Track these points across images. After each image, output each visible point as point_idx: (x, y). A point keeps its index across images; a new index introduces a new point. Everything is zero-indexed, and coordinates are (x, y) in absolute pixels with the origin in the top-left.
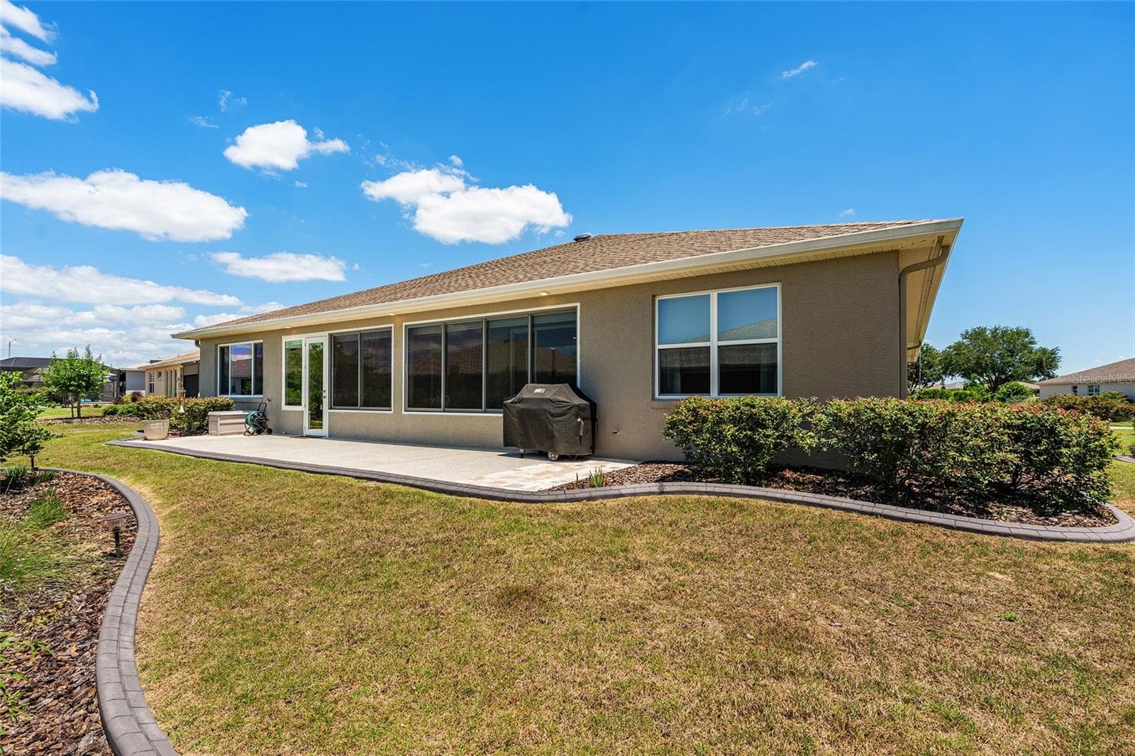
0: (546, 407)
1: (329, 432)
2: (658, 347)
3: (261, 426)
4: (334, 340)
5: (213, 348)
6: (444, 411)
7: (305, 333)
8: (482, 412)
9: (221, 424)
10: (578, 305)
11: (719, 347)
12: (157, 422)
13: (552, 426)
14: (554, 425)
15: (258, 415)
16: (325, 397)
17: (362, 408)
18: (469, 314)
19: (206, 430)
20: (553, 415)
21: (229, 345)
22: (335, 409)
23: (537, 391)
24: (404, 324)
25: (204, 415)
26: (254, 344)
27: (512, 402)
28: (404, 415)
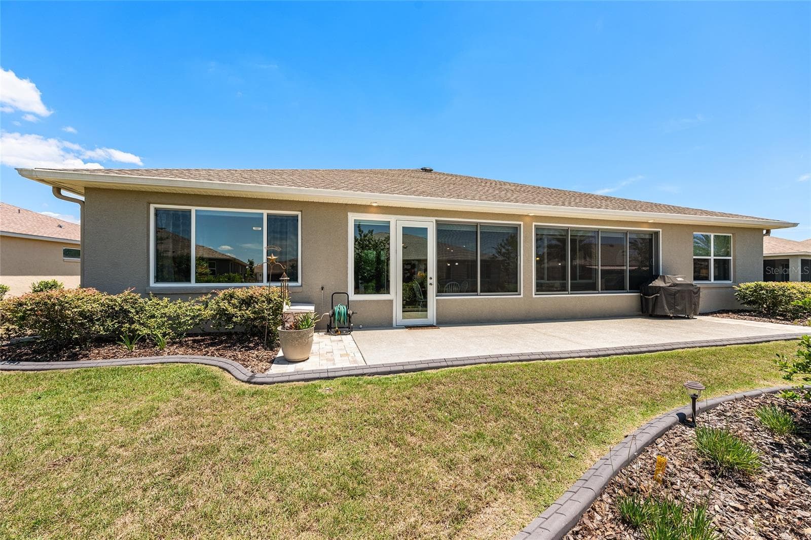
1: (437, 319)
6: (571, 294)
7: (397, 214)
8: (599, 293)
10: (661, 230)
11: (714, 259)
16: (429, 284)
17: (482, 294)
20: (694, 293)
21: (193, 209)
22: (444, 296)
24: (534, 224)
27: (670, 286)
28: (534, 298)
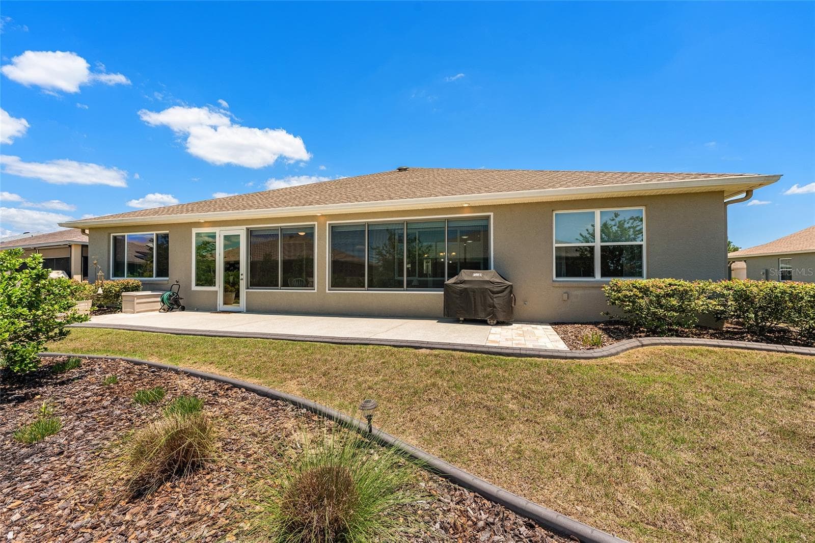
0: (487, 286)
1: (246, 307)
2: (555, 245)
3: (174, 304)
4: (251, 233)
5: (106, 236)
6: (368, 290)
7: (220, 226)
8: (404, 291)
9: (137, 303)
11: (601, 246)
12: (83, 303)
13: (493, 300)
14: (494, 299)
15: (174, 295)
16: (242, 279)
17: (282, 288)
18: (386, 218)
19: (119, 308)
20: (493, 293)
21: (126, 234)
22: (252, 289)
23: (475, 275)
24: (328, 222)
25: (118, 295)
26: (156, 234)
27: (454, 283)
28: (328, 293)
